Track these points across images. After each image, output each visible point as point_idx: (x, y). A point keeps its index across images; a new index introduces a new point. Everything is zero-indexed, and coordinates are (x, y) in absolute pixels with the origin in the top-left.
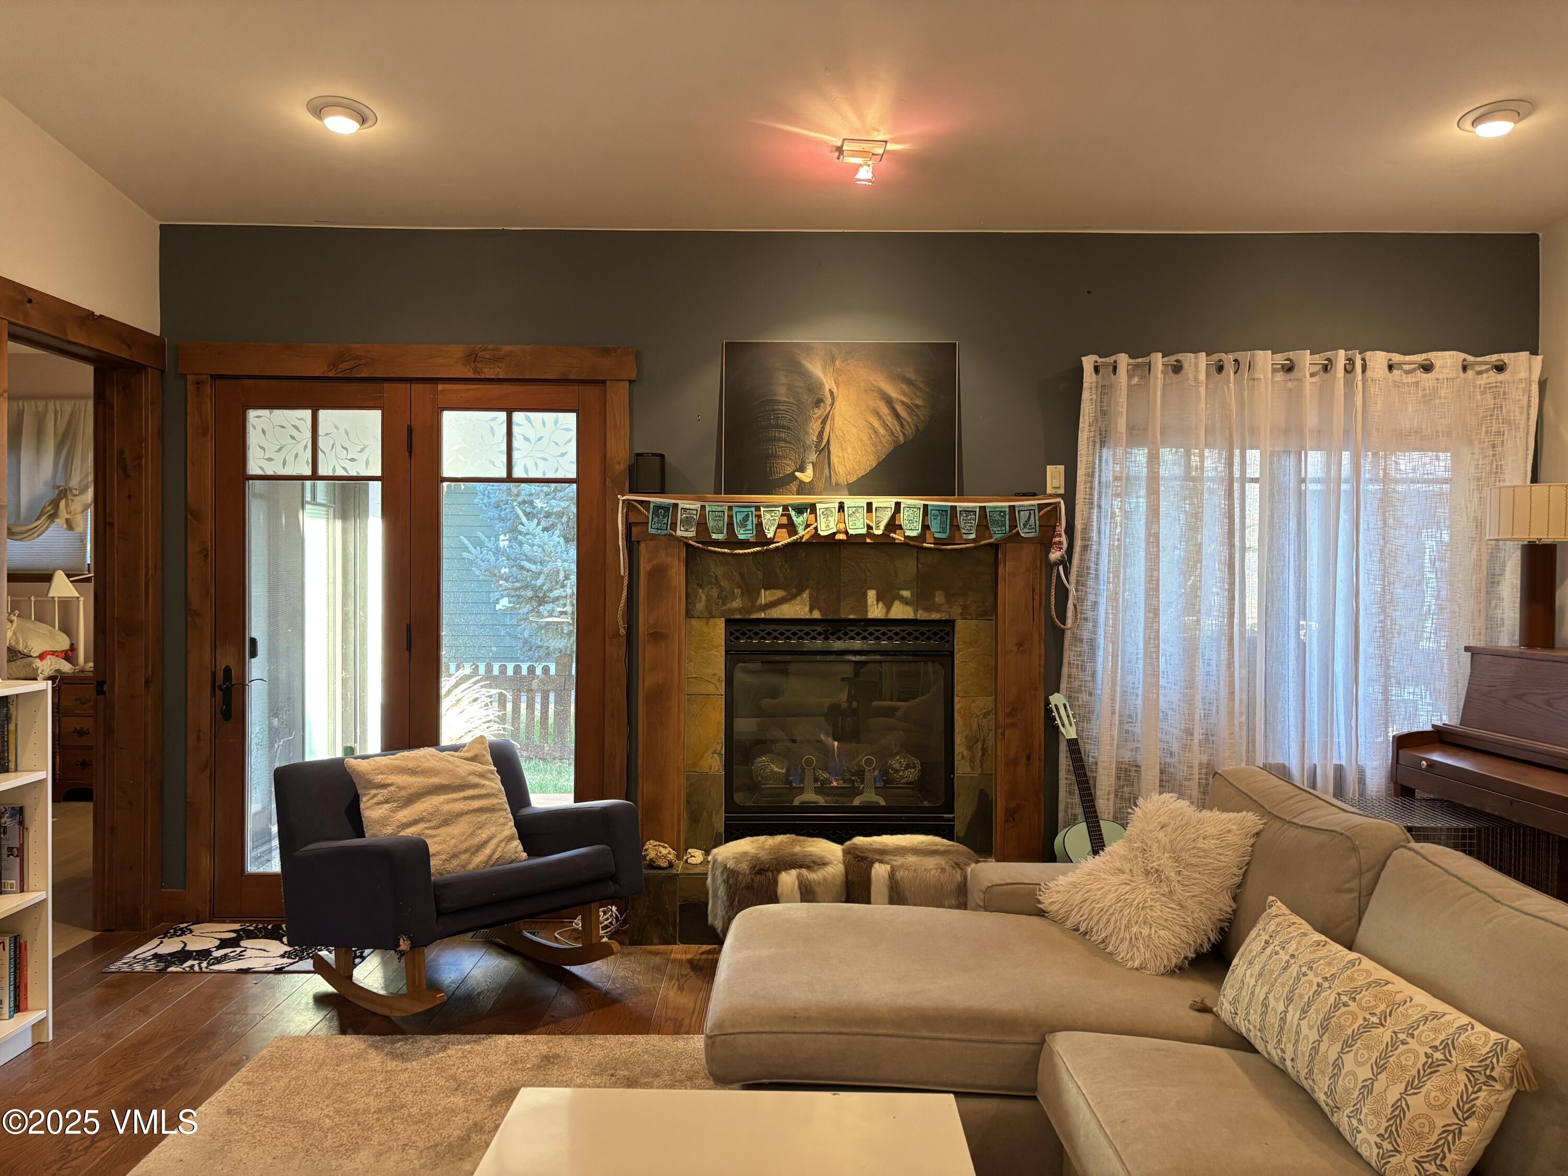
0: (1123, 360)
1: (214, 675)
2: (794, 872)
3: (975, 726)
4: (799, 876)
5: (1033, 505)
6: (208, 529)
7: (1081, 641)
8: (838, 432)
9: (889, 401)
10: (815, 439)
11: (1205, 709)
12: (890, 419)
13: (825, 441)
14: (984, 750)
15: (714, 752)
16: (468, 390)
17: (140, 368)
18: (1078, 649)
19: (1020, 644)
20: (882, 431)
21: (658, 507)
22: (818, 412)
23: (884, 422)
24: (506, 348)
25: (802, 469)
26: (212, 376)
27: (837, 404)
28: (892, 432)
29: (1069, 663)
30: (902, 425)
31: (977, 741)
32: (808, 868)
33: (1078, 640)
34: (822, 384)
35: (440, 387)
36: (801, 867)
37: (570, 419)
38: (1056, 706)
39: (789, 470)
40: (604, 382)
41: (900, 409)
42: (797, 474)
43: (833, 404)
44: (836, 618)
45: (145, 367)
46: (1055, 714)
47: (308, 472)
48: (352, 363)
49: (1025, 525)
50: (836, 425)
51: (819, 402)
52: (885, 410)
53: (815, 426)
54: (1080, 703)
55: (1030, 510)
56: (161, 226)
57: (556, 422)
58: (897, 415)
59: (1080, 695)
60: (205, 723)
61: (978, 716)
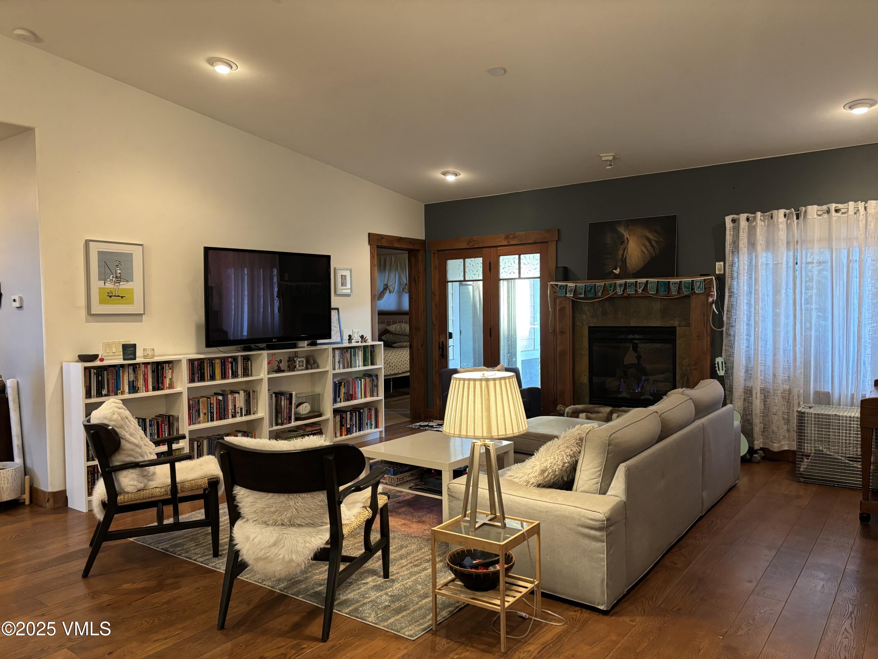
0: (759, 214)
1: (439, 343)
2: (584, 414)
3: (684, 369)
4: (586, 415)
5: (701, 280)
6: (437, 298)
7: (730, 335)
8: (629, 254)
9: (649, 240)
10: (621, 257)
11: (788, 366)
12: (649, 248)
13: (624, 257)
14: (688, 379)
15: (585, 375)
16: (507, 249)
17: (419, 250)
18: (729, 339)
19: (699, 336)
20: (646, 252)
21: (561, 286)
22: (622, 247)
23: (647, 248)
24: (517, 234)
25: (616, 269)
26: (437, 250)
27: (629, 243)
28: (650, 253)
29: (725, 345)
30: (654, 250)
31: (685, 376)
32: (591, 413)
33: (729, 335)
34: (624, 236)
35: (499, 248)
36: (588, 412)
37: (538, 256)
38: (718, 362)
39: (611, 270)
40: (548, 242)
41: (654, 243)
42: (614, 271)
43: (628, 243)
44: (629, 326)
45: (420, 250)
46: (717, 365)
47: (463, 279)
48: (473, 243)
49: (698, 288)
50: (629, 251)
51: (623, 242)
52: (647, 244)
53: (621, 252)
54: (731, 361)
55: (701, 282)
56: (425, 205)
57: (534, 257)
58: (652, 246)
59: (730, 358)
60: (437, 359)
61: (685, 366)
